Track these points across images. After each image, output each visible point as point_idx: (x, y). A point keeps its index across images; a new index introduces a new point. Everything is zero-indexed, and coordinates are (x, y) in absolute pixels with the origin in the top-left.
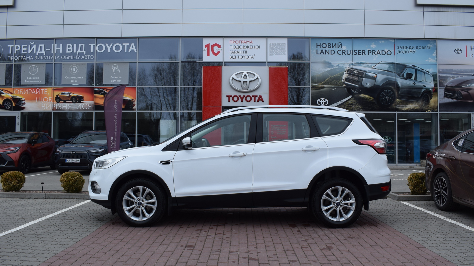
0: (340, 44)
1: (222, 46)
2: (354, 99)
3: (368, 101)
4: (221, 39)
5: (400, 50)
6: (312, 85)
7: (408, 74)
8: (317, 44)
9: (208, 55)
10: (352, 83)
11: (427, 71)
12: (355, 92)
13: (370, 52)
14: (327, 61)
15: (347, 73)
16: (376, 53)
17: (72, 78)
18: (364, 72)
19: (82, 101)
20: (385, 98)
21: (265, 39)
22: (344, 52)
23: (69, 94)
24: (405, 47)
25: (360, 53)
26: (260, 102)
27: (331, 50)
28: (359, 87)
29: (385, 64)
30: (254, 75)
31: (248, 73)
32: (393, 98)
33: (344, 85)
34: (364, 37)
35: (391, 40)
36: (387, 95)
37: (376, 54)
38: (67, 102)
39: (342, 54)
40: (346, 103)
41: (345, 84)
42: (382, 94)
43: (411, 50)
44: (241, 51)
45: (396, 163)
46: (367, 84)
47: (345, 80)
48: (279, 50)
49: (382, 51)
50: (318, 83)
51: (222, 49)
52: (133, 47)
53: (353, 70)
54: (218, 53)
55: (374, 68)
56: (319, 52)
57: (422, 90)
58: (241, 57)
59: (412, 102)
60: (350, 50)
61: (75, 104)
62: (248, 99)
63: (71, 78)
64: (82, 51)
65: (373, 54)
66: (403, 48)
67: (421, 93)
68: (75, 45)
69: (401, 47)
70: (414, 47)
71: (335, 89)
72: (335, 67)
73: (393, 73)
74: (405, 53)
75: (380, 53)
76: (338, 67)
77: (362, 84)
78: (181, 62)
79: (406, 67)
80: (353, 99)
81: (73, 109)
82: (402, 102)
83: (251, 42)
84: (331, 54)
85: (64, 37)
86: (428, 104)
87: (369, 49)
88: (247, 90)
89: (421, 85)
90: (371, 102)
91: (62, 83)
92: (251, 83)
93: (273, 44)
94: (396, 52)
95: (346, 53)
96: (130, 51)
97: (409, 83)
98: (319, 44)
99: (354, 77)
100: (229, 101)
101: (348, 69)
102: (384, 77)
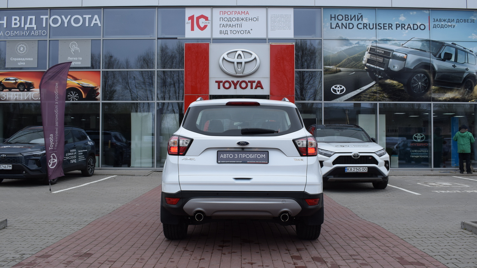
0: (361, 15)
1: (209, 19)
2: (378, 86)
3: (395, 88)
4: (209, 10)
5: (437, 23)
6: (324, 68)
7: (446, 53)
8: (331, 15)
9: (192, 29)
10: (376, 65)
11: (470, 51)
12: (380, 77)
13: (398, 26)
14: (344, 37)
15: (369, 53)
16: (406, 27)
17: (20, 59)
18: (390, 51)
19: (32, 88)
20: (418, 85)
21: (264, 10)
22: (365, 26)
23: (15, 80)
24: (442, 20)
25: (385, 28)
26: (259, 89)
27: (349, 24)
28: (384, 70)
29: (417, 42)
30: (251, 54)
31: (243, 51)
32: (428, 85)
33: (366, 68)
34: (391, 7)
35: (425, 11)
36: (420, 81)
37: (406, 29)
38: (12, 90)
39: (363, 28)
40: (369, 91)
41: (367, 66)
42: (414, 79)
43: (450, 24)
44: (234, 25)
45: (431, 168)
46: (394, 67)
47: (366, 61)
48: (282, 23)
49: (414, 25)
50: (333, 66)
51: (210, 22)
52: (96, 20)
53: (377, 48)
54: (205, 27)
55: (403, 47)
56: (334, 26)
57: (463, 75)
58: (235, 32)
59: (451, 90)
60: (373, 24)
61: (23, 93)
62: (244, 85)
63: (18, 59)
64: (32, 24)
65: (402, 29)
66: (440, 21)
67: (463, 79)
68: (23, 17)
69: (437, 20)
70: (454, 20)
71: (354, 73)
72: (353, 44)
73: (428, 52)
74: (443, 27)
75: (410, 27)
76: (357, 45)
77: (389, 67)
78: (158, 38)
79: (444, 46)
80: (376, 86)
81: (20, 99)
82: (438, 90)
83: (248, 13)
84: (349, 28)
85: (8, 7)
86: (471, 92)
87: (397, 23)
88: (241, 74)
89: (463, 67)
90: (400, 90)
91: (6, 67)
92: (247, 65)
93: (275, 15)
94: (432, 26)
95: (368, 27)
96: (92, 25)
97: (448, 65)
98: (333, 16)
99: (379, 58)
100: (219, 88)
101: (371, 48)
102: (415, 57)
